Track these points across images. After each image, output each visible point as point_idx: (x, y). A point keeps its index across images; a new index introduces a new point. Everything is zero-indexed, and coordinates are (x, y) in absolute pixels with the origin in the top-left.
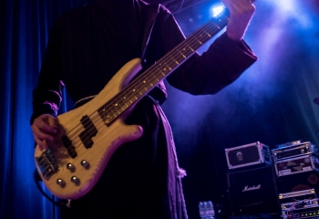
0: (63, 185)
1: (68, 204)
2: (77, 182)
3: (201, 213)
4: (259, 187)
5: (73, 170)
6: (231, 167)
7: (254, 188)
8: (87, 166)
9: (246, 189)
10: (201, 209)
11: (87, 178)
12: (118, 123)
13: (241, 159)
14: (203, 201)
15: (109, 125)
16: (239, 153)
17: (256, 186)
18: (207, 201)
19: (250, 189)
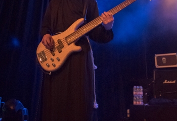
0: (49, 66)
1: (50, 74)
2: (54, 66)
3: (134, 93)
4: (174, 82)
5: (53, 61)
6: (157, 66)
7: (171, 82)
8: (59, 60)
9: (165, 82)
10: (134, 90)
11: (58, 64)
12: (73, 44)
13: (164, 62)
14: (136, 86)
15: (69, 45)
16: (164, 58)
17: (173, 81)
18: (139, 86)
19: (168, 82)
